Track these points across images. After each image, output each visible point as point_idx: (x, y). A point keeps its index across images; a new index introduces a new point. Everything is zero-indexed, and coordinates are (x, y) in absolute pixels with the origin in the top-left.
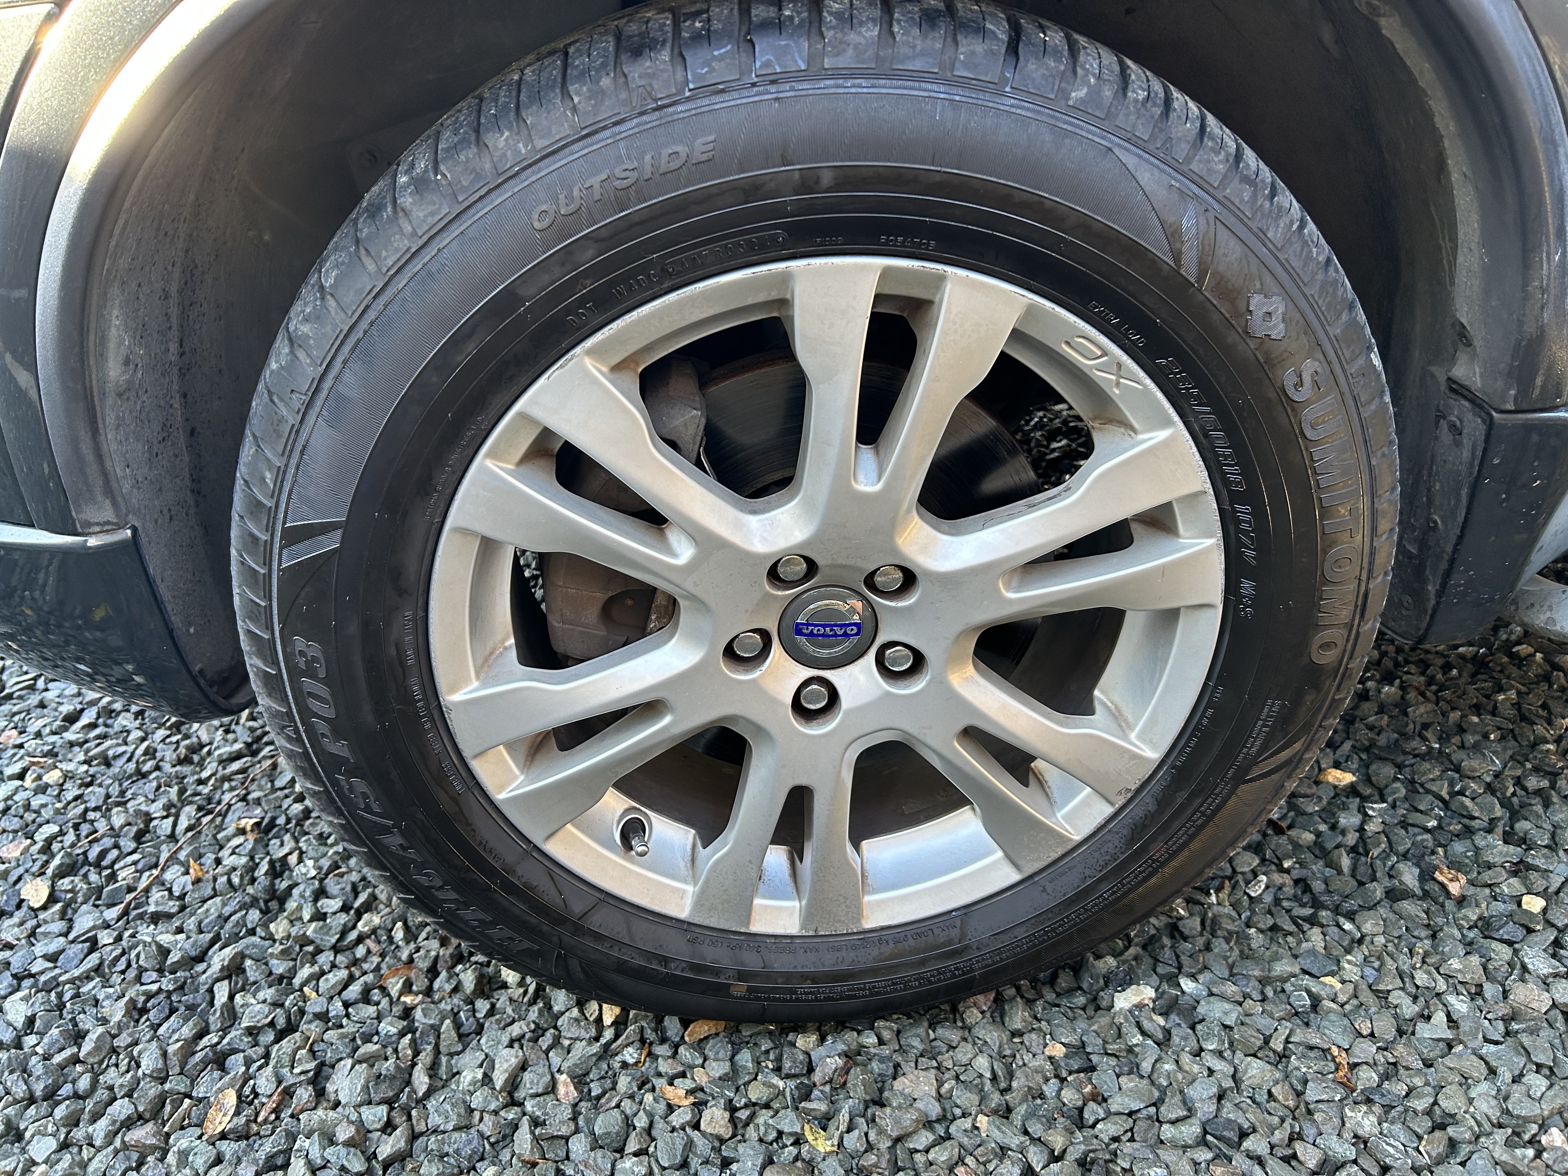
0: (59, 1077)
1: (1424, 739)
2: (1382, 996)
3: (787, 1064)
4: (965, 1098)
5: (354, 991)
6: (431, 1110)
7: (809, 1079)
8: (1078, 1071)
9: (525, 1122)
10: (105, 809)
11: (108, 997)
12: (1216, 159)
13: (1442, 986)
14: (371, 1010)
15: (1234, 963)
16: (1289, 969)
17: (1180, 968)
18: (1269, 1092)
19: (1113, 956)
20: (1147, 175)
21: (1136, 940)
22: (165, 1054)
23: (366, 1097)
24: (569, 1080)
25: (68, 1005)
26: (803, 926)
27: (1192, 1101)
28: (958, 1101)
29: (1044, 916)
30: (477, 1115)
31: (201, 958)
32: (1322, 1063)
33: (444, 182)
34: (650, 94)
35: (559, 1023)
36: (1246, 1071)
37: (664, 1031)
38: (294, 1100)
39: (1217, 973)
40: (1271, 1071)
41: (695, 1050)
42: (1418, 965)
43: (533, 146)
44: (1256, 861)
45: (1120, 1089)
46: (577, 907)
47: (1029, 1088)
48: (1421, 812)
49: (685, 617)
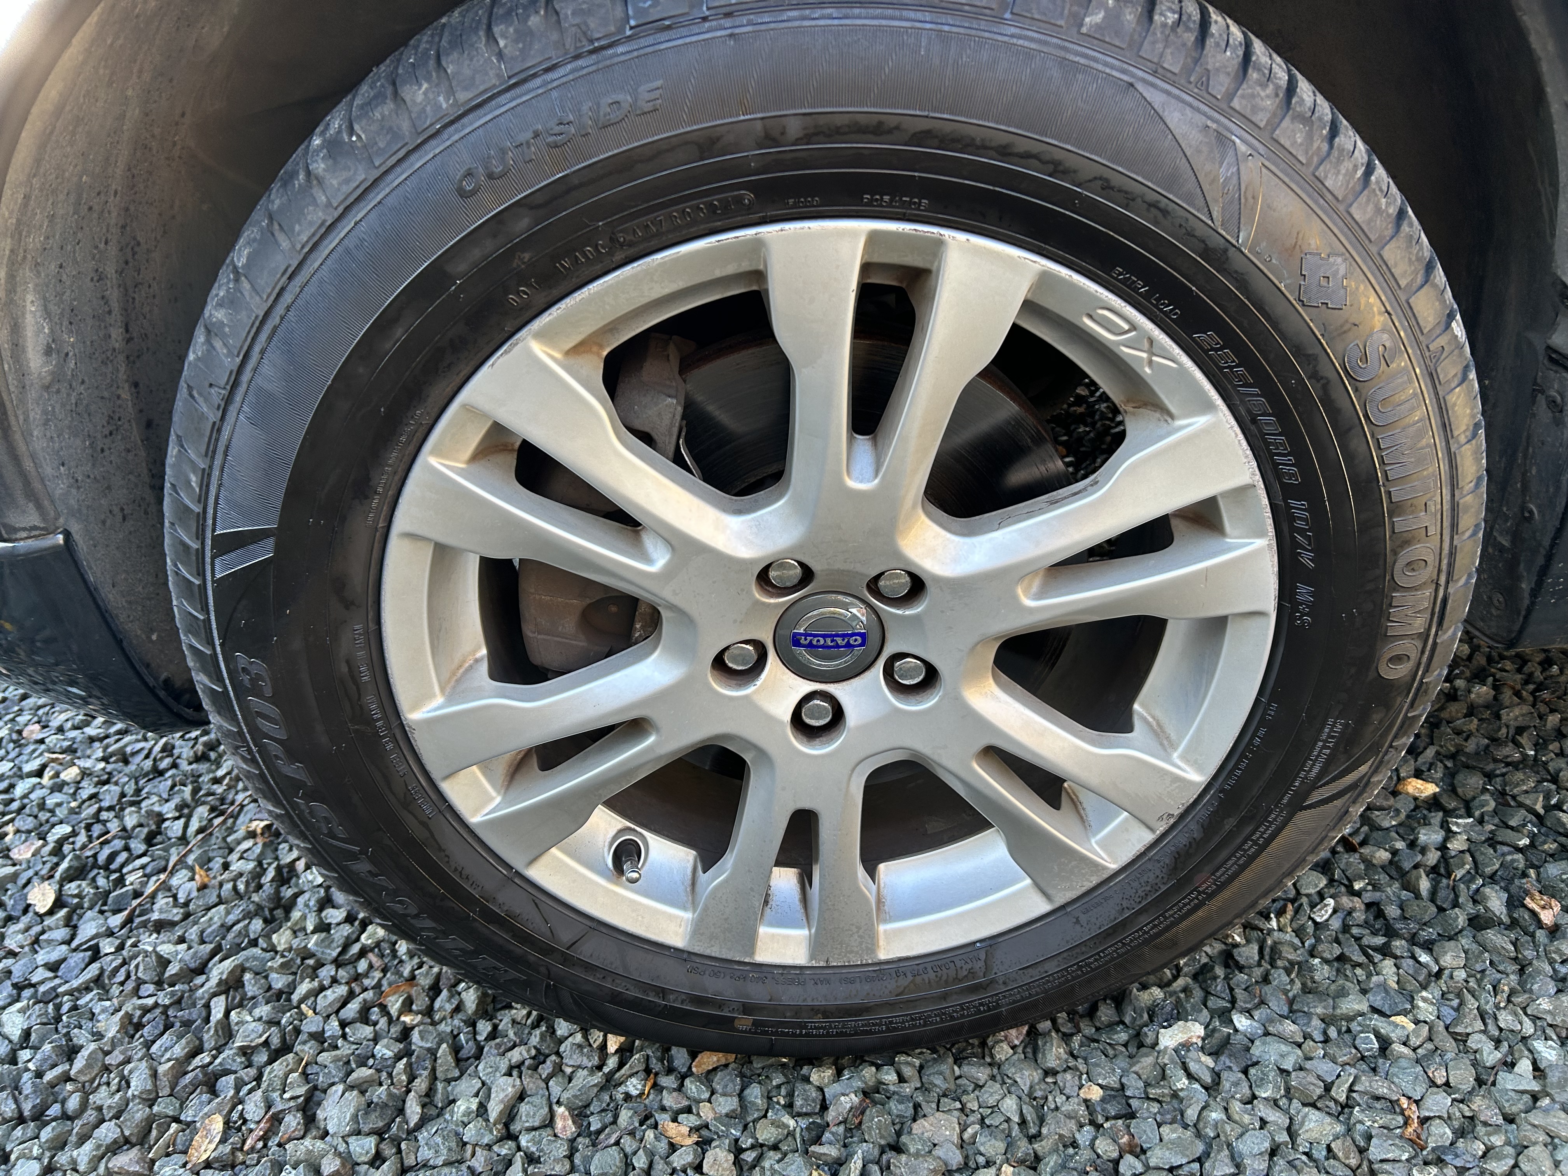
0: (48, 1096)
1: (1518, 745)
2: (1462, 1040)
3: (798, 1102)
4: (991, 1146)
5: (353, 1008)
6: (422, 1142)
7: (822, 1117)
8: (1116, 1117)
9: (519, 1157)
10: (118, 809)
11: (103, 1011)
12: (1263, 94)
13: (1528, 1028)
14: (367, 1031)
15: (1295, 997)
16: (1357, 1007)
17: (1233, 1001)
18: (1329, 1149)
19: (1160, 986)
20: (1177, 115)
21: (1186, 969)
22: (154, 1075)
23: (355, 1126)
24: (567, 1113)
25: (64, 1018)
26: (812, 957)
27: (1241, 1155)
28: (982, 1149)
29: (1078, 950)
30: (469, 1148)
31: (201, 969)
32: (1389, 1117)
33: (359, 144)
34: (584, 33)
35: (562, 1049)
36: (1302, 1123)
37: (671, 1060)
38: (282, 1129)
39: (1275, 1008)
40: (1330, 1124)
41: (702, 1083)
42: (1502, 1005)
43: (455, 99)
44: (1323, 882)
45: (1161, 1140)
46: (566, 936)
47: (1061, 1136)
48: (1512, 828)
49: (667, 627)
